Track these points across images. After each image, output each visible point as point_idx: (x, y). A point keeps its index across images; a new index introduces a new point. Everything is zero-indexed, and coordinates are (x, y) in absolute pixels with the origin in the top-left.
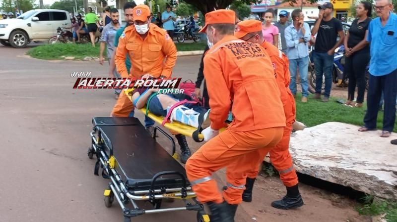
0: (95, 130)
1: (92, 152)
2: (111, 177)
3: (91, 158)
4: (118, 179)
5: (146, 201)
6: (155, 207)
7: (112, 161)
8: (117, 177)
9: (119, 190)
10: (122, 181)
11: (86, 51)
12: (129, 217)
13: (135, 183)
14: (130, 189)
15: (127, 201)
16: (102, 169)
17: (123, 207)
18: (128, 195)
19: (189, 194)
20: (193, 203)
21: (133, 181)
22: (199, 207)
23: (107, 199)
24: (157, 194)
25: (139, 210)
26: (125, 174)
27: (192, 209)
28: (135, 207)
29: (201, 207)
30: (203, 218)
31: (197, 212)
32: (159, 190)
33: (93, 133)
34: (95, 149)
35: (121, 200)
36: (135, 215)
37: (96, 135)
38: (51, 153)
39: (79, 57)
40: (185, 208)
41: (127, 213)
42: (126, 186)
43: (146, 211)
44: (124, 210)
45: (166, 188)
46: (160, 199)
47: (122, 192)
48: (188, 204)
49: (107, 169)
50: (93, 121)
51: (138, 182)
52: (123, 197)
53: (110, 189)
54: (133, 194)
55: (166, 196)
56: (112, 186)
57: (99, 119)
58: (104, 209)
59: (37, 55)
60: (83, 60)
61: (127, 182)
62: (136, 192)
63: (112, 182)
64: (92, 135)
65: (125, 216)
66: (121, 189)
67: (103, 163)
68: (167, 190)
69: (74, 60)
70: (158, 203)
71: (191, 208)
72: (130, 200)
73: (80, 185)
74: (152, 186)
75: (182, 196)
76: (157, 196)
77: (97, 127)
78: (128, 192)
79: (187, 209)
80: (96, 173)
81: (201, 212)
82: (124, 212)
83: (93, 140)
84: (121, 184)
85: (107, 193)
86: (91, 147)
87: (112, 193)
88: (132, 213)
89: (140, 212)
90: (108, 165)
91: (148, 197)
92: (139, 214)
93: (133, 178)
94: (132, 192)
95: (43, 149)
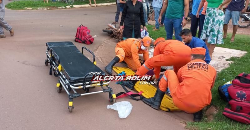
0: (48, 49)
1: (47, 62)
2: (60, 76)
3: (47, 65)
4: (64, 77)
5: (80, 89)
6: (86, 91)
7: (60, 67)
8: (63, 76)
9: (65, 83)
10: (66, 79)
11: (38, 4)
12: (72, 98)
13: (74, 79)
14: (72, 83)
15: (70, 89)
16: (54, 72)
17: (68, 93)
18: (71, 86)
19: (104, 83)
20: (106, 88)
21: (73, 78)
22: (110, 90)
23: (58, 89)
24: (87, 85)
25: (77, 94)
26: (68, 74)
27: (106, 92)
28: (75, 92)
29: (111, 90)
30: (112, 96)
31: (108, 93)
32: (88, 83)
33: (47, 51)
34: (49, 60)
35: (67, 89)
36: (75, 97)
37: (49, 52)
38: (23, 63)
39: (35, 8)
40: (103, 91)
41: (71, 96)
42: (69, 81)
43: (82, 95)
44: (69, 95)
46: (89, 88)
47: (67, 84)
48: (104, 89)
49: (57, 72)
50: (46, 44)
51: (76, 79)
52: (68, 87)
53: (60, 83)
54: (74, 86)
55: (92, 85)
56: (60, 81)
57: (50, 43)
58: (57, 94)
59: (10, 7)
60: (37, 10)
61: (70, 79)
62: (75, 84)
63: (61, 79)
64: (47, 53)
65: (70, 98)
66: (65, 82)
67: (55, 69)
68: (93, 82)
69: (32, 9)
70: (88, 90)
71: (105, 91)
72: (72, 89)
73: (42, 81)
74: (84, 81)
75: (101, 85)
77: (50, 48)
78: (71, 84)
79: (104, 92)
80: (51, 74)
81: (111, 93)
82: (69, 96)
83: (47, 55)
84: (66, 80)
85: (58, 85)
86: (46, 59)
87: (61, 85)
88: (73, 96)
90: (58, 70)
91: (82, 87)
92: (77, 96)
93: (74, 77)
94: (73, 85)
95: (19, 61)
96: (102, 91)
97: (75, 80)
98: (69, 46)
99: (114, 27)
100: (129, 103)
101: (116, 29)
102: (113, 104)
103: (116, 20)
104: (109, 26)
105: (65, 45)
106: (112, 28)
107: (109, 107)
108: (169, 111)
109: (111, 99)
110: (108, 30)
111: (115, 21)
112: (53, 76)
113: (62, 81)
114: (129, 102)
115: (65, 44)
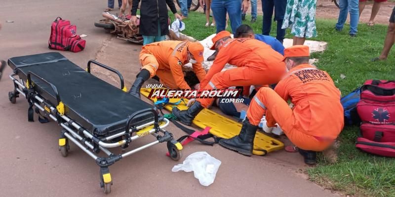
0: (16, 71)
3: (14, 102)
4: (78, 127)
7: (61, 108)
8: (74, 124)
10: (85, 129)
12: (107, 167)
13: (105, 129)
14: (101, 136)
15: (97, 150)
21: (103, 128)
22: (168, 137)
23: (63, 149)
25: (114, 156)
27: (163, 141)
28: (109, 153)
29: (172, 136)
30: (176, 147)
31: (167, 142)
32: (130, 130)
34: (22, 93)
35: (90, 149)
36: (113, 163)
40: (158, 141)
41: (104, 163)
43: (123, 155)
44: (99, 161)
45: (136, 127)
48: (158, 137)
49: (52, 116)
51: (108, 127)
52: (91, 146)
54: (105, 142)
55: (142, 135)
56: (66, 134)
61: (95, 130)
62: (108, 138)
63: (65, 129)
64: (12, 78)
65: (102, 167)
67: (42, 110)
68: (138, 128)
71: (162, 139)
74: (127, 129)
75: (156, 131)
76: (133, 138)
77: (20, 69)
78: (100, 140)
79: (160, 142)
80: (31, 119)
81: (172, 141)
82: (101, 162)
83: (15, 84)
84: (85, 132)
85: (62, 142)
86: (13, 91)
87: (69, 141)
88: (108, 162)
89: (117, 158)
90: (57, 112)
91: (124, 142)
92: (116, 161)
93: (102, 124)
94: (103, 139)
97: (107, 130)
98: (56, 61)
99: (116, 18)
100: (205, 154)
101: (120, 20)
102: (184, 162)
103: (111, 5)
104: (104, 16)
105: (48, 60)
106: (113, 20)
107: (177, 168)
108: (266, 154)
109: (173, 153)
110: (104, 23)
111: (109, 7)
112: (37, 122)
113: (68, 132)
114: (205, 153)
115: (49, 58)
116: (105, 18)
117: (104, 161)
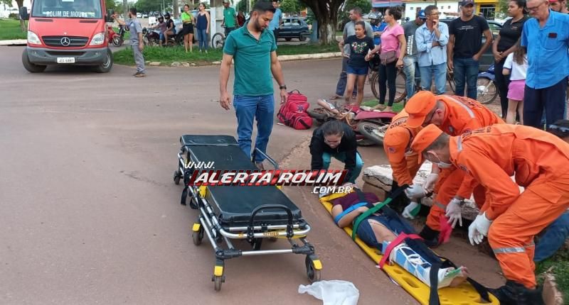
0: (184, 150)
1: (178, 176)
2: (202, 209)
3: (177, 183)
4: (210, 211)
5: (242, 240)
6: (254, 247)
7: (202, 189)
8: (208, 208)
9: (210, 224)
10: (214, 215)
11: (174, 55)
12: (222, 259)
13: (230, 217)
14: (224, 224)
15: (219, 238)
16: (190, 198)
17: (215, 246)
18: (222, 231)
19: (295, 232)
20: (301, 244)
21: (228, 215)
22: (308, 249)
23: (195, 235)
24: (257, 231)
25: (234, 250)
26: (218, 205)
27: (299, 253)
28: (230, 246)
29: (312, 250)
30: (313, 265)
31: (306, 255)
32: (259, 227)
33: (180, 154)
34: (183, 173)
35: (213, 237)
36: (229, 257)
37: (184, 156)
38: (131, 176)
39: (165, 62)
40: (291, 250)
41: (220, 254)
42: (219, 221)
43: (244, 253)
44: (217, 250)
45: (268, 225)
46: (260, 239)
47: (214, 227)
48: (294, 246)
49: (196, 199)
50: (181, 140)
51: (233, 216)
52: (215, 234)
53: (200, 222)
54: (228, 231)
55: (268, 235)
56: (202, 219)
57: (188, 138)
58: (193, 246)
59: (118, 60)
60: (170, 66)
61: (221, 216)
62: (231, 228)
63: (202, 214)
64: (179, 156)
65: (218, 258)
66: (212, 223)
67: (192, 191)
68: (270, 227)
69: (160, 65)
70: (258, 244)
71: (297, 250)
72: (224, 239)
73: (163, 216)
74: (251, 221)
75: (288, 236)
76: (257, 235)
77: (186, 147)
78: (222, 228)
79: (293, 252)
80: (183, 202)
81: (311, 257)
82: (217, 253)
83: (180, 162)
84: (214, 217)
85: (196, 227)
86: (177, 170)
87: (201, 227)
88: (225, 254)
89: (236, 253)
90: (198, 194)
91: (246, 235)
92: (234, 256)
93: (228, 211)
94: (226, 228)
95: (122, 172)
96: (289, 249)
97: (232, 219)
98: (226, 145)
99: (332, 108)
100: (350, 286)
101: (336, 111)
102: (314, 284)
103: (340, 91)
104: (319, 104)
105: (219, 143)
106: (328, 110)
107: (303, 288)
109: (310, 272)
110: (317, 113)
111: (337, 93)
112: (188, 206)
113: (204, 219)
114: (351, 284)
115: (219, 141)
116: (319, 107)
117: (221, 252)
